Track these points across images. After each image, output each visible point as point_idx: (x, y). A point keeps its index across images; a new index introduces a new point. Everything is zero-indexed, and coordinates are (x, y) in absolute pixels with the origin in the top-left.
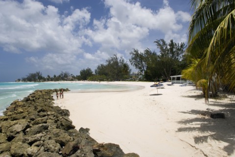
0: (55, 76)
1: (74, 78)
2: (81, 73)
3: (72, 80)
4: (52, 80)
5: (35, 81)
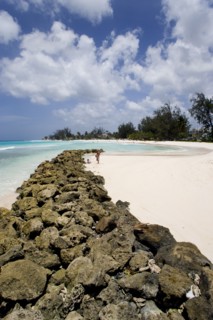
0: (86, 133)
1: (110, 136)
2: (120, 129)
3: (108, 138)
4: (82, 137)
5: (63, 138)
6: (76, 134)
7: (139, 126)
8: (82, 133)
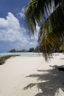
0: (20, 51)
1: (27, 51)
2: (30, 49)
3: (26, 52)
4: (19, 52)
5: (13, 52)
6: (17, 51)
7: (36, 49)
8: (19, 51)
